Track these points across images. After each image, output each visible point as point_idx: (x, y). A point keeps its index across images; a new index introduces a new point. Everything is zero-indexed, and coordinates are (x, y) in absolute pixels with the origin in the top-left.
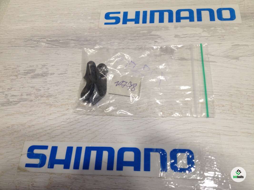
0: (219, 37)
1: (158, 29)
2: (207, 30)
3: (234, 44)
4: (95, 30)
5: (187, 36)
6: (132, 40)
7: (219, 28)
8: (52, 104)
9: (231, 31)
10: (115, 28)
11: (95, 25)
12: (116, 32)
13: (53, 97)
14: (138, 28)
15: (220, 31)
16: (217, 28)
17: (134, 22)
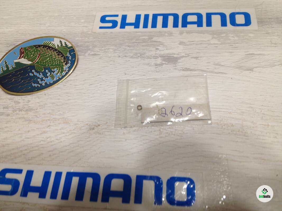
0: (231, 45)
1: (161, 34)
2: (216, 37)
3: (248, 53)
4: (89, 34)
5: (193, 44)
6: (129, 47)
7: (231, 34)
8: (31, 119)
9: (246, 38)
10: (111, 33)
11: (89, 29)
12: (112, 37)
13: (33, 111)
14: (138, 33)
15: (232, 38)
16: (229, 35)
17: (133, 27)
